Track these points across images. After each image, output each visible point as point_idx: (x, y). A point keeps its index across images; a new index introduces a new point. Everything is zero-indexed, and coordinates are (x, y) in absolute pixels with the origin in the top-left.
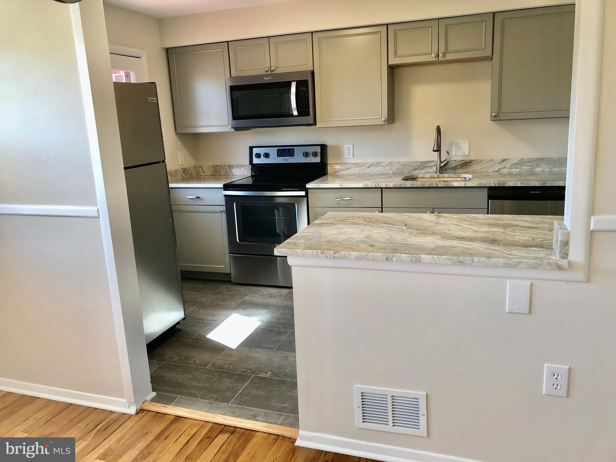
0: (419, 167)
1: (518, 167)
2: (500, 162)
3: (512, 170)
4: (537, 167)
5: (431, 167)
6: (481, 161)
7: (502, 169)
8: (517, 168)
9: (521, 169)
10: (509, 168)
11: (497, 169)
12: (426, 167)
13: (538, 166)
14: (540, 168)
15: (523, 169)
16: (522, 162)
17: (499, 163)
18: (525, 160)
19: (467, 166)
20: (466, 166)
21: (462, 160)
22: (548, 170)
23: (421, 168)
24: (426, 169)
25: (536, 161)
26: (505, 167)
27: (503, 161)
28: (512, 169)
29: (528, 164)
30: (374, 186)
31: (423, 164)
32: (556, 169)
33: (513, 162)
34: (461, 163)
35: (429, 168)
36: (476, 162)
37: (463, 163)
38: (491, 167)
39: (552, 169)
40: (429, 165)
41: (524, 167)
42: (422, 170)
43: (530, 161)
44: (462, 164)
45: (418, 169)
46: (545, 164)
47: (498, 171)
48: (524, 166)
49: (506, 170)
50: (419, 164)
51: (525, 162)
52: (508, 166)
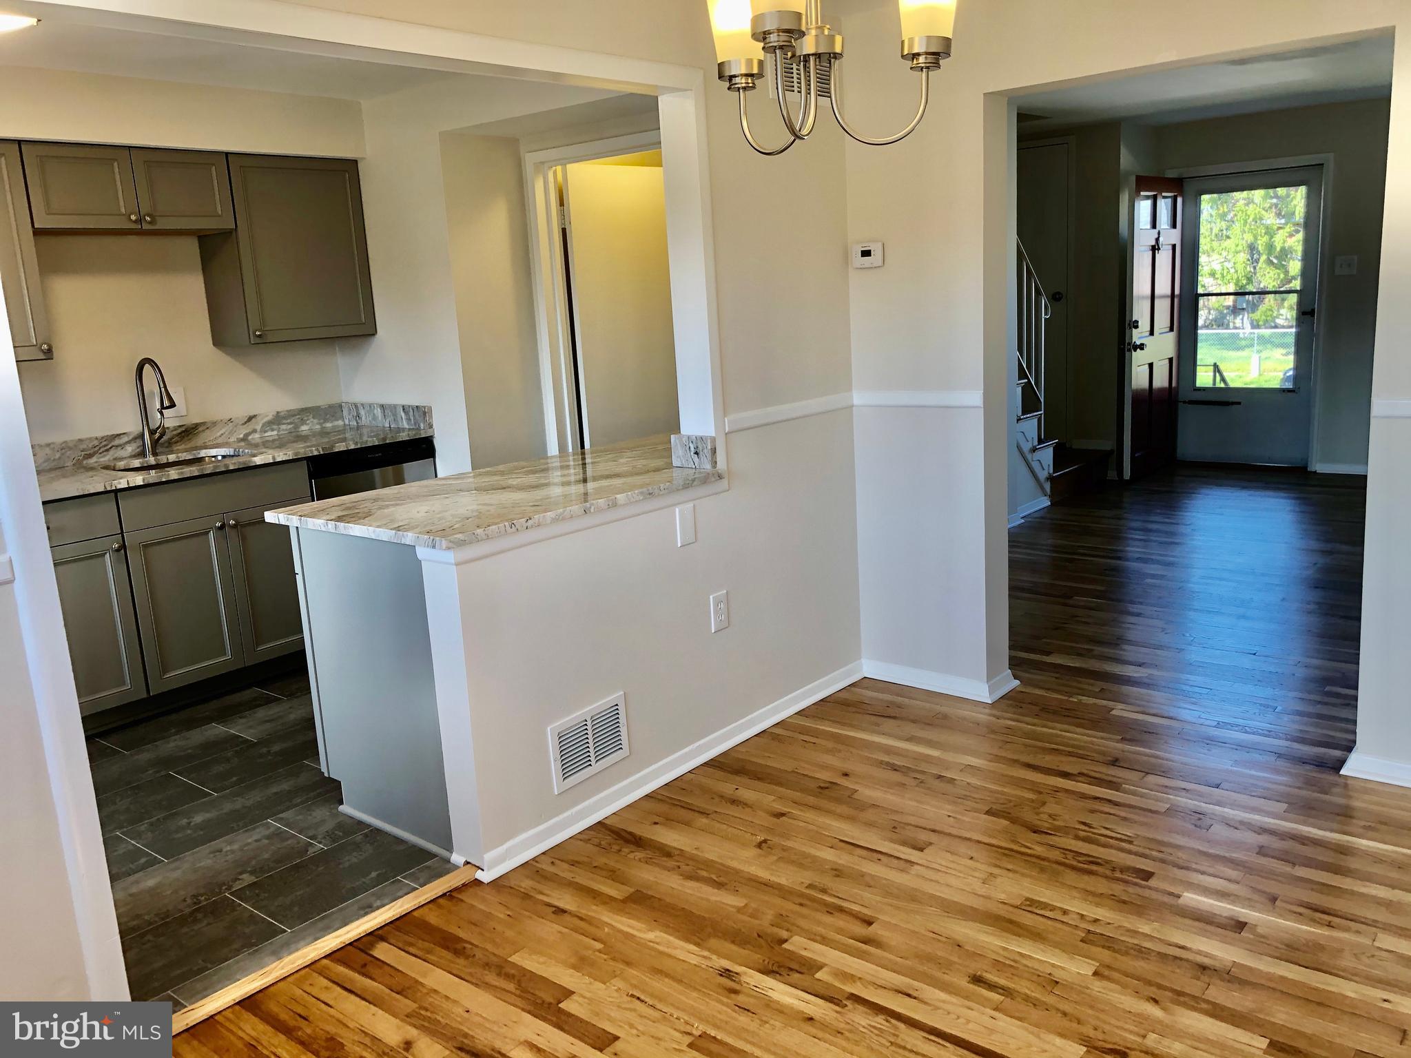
0: (96, 449)
1: (275, 427)
2: (246, 423)
3: (266, 435)
4: (302, 425)
5: (122, 446)
6: (214, 424)
7: (249, 434)
8: (273, 430)
9: (279, 431)
10: (261, 431)
11: (241, 436)
12: (111, 448)
13: (303, 422)
14: (306, 424)
15: (283, 430)
16: (278, 419)
17: (243, 424)
18: (282, 414)
19: (190, 436)
20: (188, 436)
21: (180, 426)
22: (318, 427)
23: (101, 451)
24: (111, 452)
25: (299, 414)
26: (255, 431)
27: (250, 419)
28: (265, 432)
29: (289, 421)
30: (102, 489)
31: (105, 443)
32: (329, 425)
33: (266, 420)
34: (179, 431)
35: (119, 448)
36: (205, 427)
37: (184, 432)
38: (231, 433)
39: (324, 425)
40: (117, 442)
41: (284, 427)
42: (105, 456)
43: (291, 414)
44: (180, 433)
45: (95, 453)
46: (313, 418)
47: (244, 439)
48: (284, 424)
49: (257, 436)
50: (96, 443)
51: (285, 418)
52: (258, 428)
